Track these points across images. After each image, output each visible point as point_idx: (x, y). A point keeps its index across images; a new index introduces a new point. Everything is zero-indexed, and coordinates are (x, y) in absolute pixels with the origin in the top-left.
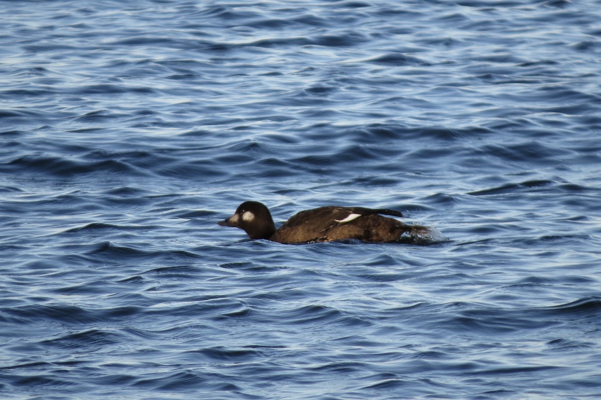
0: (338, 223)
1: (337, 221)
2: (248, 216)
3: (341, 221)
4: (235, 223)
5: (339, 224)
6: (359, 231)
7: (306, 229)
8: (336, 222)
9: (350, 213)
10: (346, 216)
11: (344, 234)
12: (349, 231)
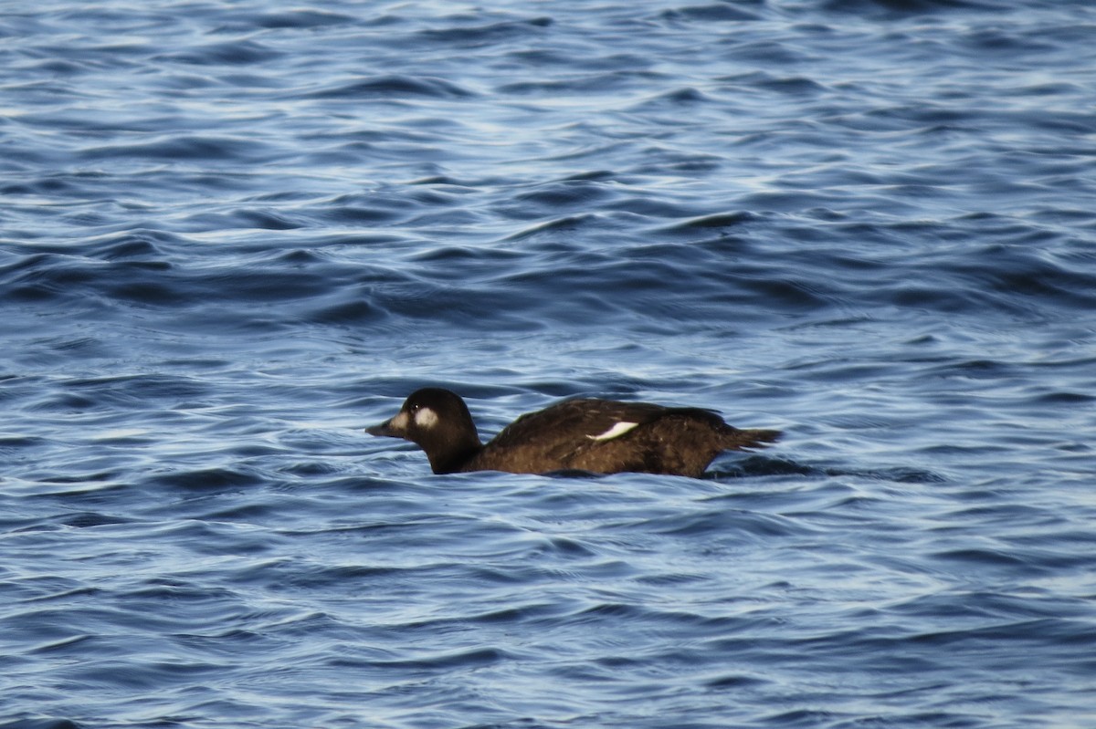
0: (593, 441)
1: (590, 437)
2: (425, 417)
3: (599, 438)
4: (401, 430)
5: (594, 444)
6: (634, 454)
7: (531, 452)
8: (589, 439)
9: (618, 421)
10: (609, 426)
11: (604, 462)
12: (614, 456)
